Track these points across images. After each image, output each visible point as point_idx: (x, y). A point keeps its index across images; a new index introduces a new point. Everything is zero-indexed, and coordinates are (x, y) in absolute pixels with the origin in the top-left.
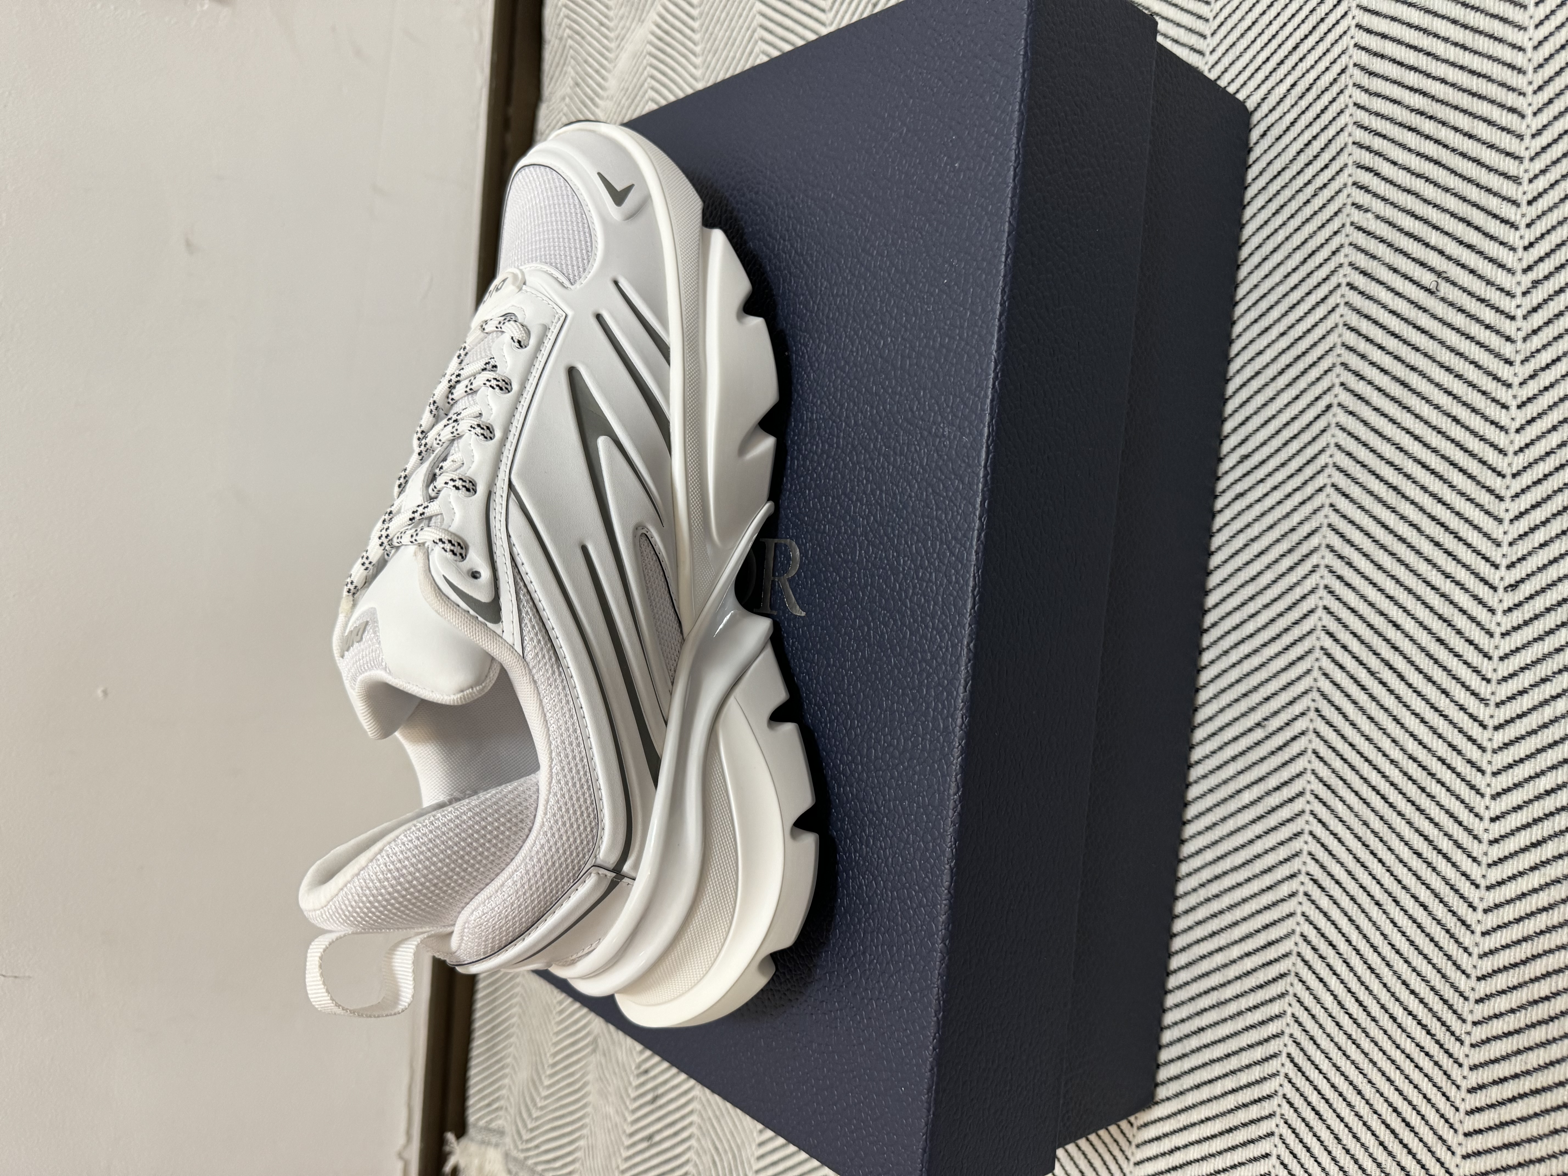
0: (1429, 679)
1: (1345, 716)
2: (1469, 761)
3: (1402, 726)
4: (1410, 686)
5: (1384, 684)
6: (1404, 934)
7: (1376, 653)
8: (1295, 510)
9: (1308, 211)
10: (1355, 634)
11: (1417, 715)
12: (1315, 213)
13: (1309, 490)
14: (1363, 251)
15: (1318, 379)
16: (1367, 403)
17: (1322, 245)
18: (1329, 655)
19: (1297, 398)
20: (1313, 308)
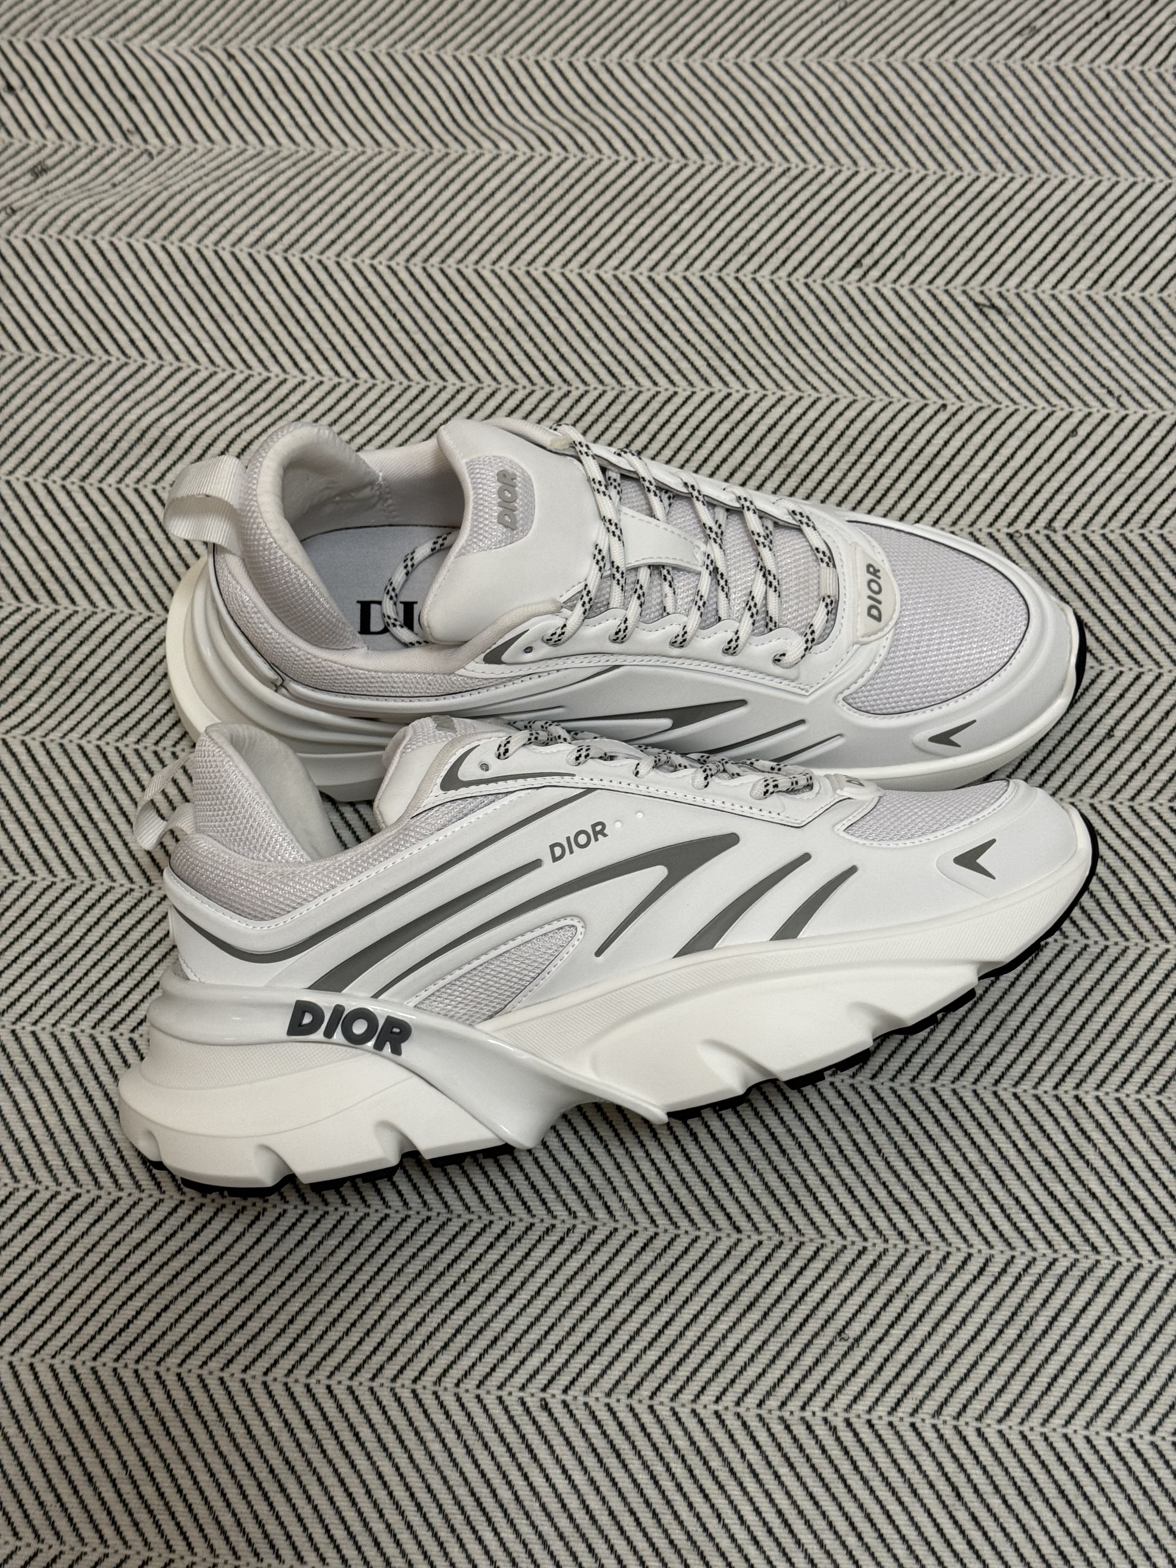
0: (458, 1331)
1: (422, 1247)
2: (382, 1368)
3: (413, 1305)
4: (452, 1312)
5: (453, 1287)
6: (214, 1306)
7: (484, 1277)
8: (635, 1193)
9: (951, 1207)
10: (503, 1256)
11: (423, 1319)
12: (947, 1215)
13: (654, 1210)
14: (897, 1263)
15: (769, 1217)
16: (736, 1270)
17: (911, 1221)
18: (483, 1230)
19: (753, 1195)
20: (845, 1212)
